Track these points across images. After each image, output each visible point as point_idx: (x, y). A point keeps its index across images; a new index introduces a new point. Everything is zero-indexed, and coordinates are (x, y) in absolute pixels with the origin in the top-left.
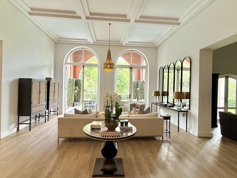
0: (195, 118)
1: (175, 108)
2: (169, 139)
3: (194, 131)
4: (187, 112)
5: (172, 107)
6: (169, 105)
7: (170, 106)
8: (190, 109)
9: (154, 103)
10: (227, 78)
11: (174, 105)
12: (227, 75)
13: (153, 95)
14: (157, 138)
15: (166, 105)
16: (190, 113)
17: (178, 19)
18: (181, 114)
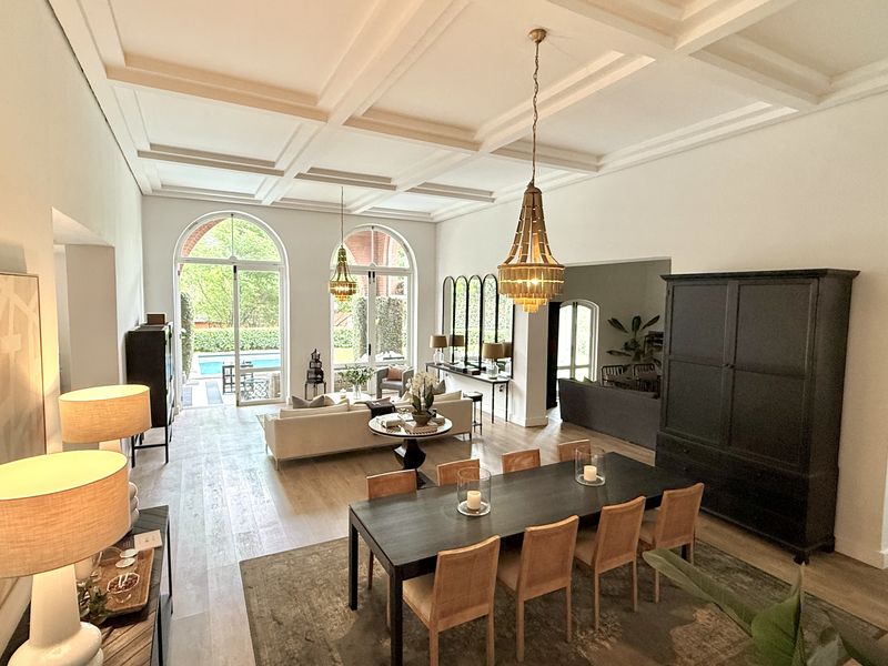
0: (521, 395)
1: (484, 376)
2: (479, 437)
3: (520, 417)
4: (507, 382)
5: (478, 373)
6: (471, 369)
7: (474, 373)
8: (512, 377)
9: (432, 365)
10: (575, 305)
11: (481, 369)
12: (575, 301)
13: (431, 346)
14: (460, 438)
15: (465, 371)
16: (513, 385)
17: (491, 193)
18: (497, 387)
